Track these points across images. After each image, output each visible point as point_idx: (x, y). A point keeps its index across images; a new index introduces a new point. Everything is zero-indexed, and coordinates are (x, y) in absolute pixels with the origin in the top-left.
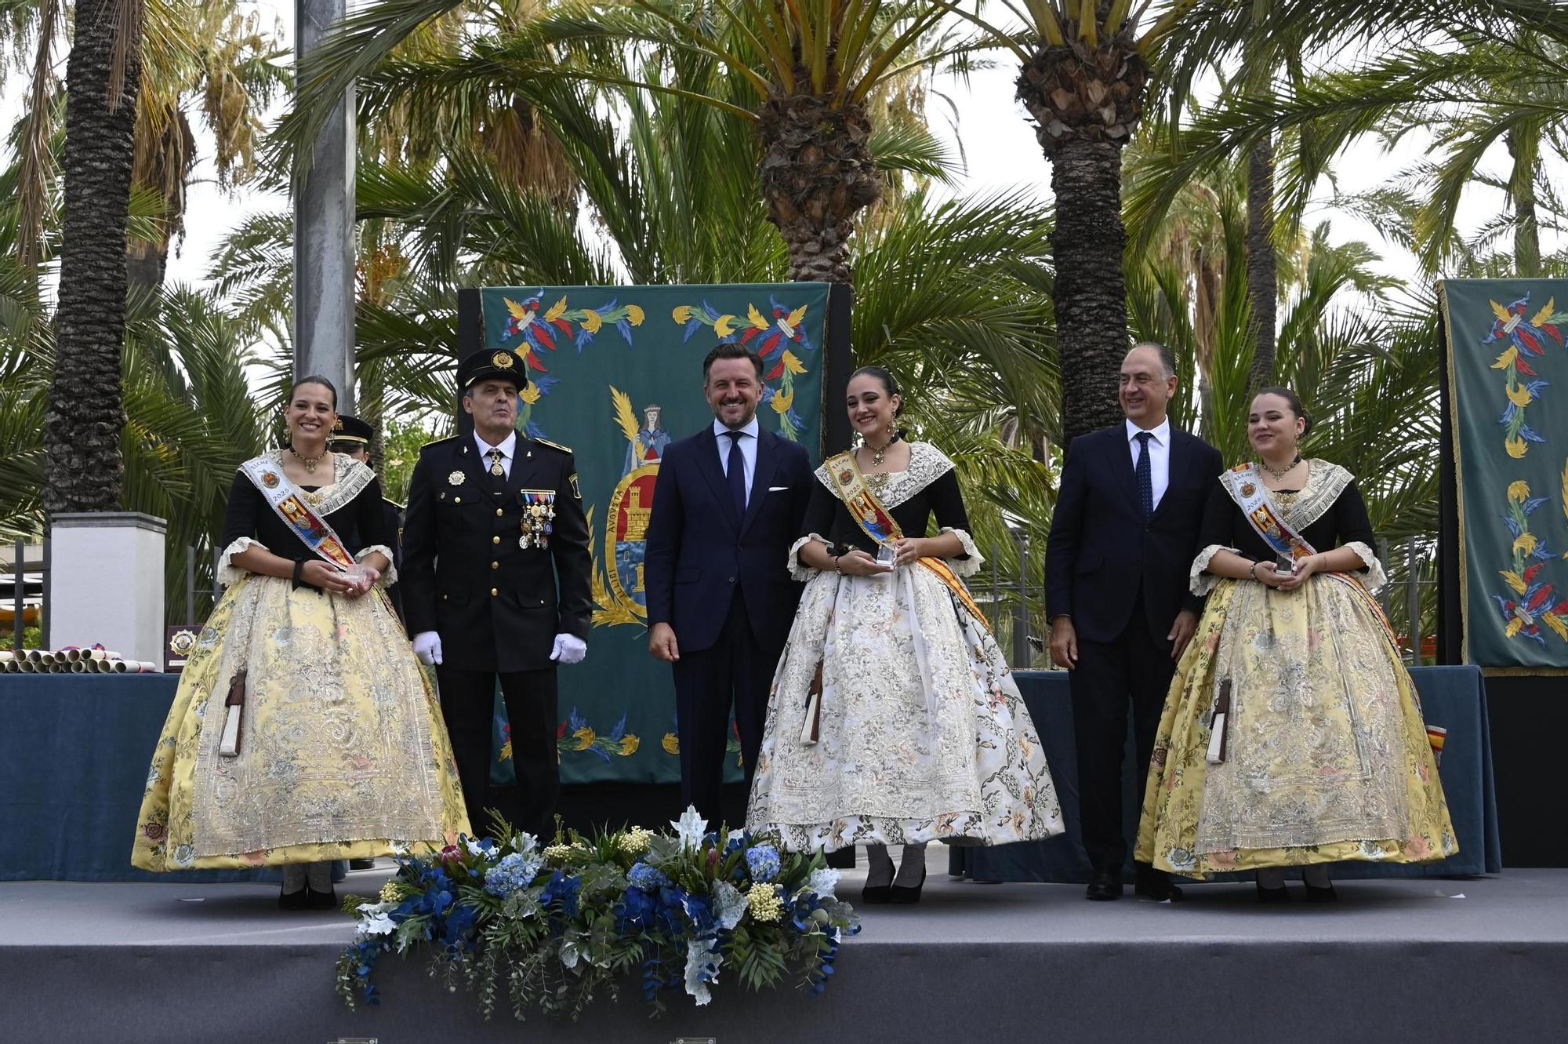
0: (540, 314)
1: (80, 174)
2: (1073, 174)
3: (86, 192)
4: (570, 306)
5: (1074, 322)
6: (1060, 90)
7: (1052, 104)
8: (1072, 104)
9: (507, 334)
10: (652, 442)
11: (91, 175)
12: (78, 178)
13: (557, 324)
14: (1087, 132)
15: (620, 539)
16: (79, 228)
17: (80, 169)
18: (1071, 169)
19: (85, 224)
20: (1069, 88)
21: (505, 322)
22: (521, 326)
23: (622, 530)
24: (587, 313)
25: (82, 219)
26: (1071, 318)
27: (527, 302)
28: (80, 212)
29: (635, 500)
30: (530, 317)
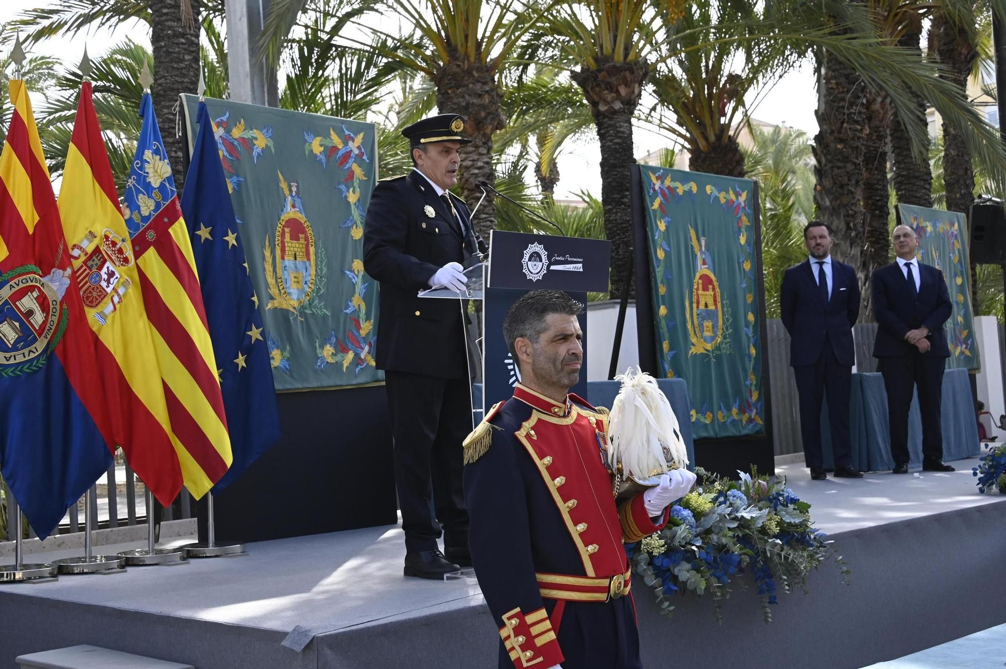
0: (662, 183)
1: (183, 44)
2: (622, 130)
3: (187, 57)
4: (673, 180)
5: (625, 206)
6: (623, 86)
7: (618, 92)
8: (627, 94)
9: (651, 191)
10: (704, 256)
11: (190, 46)
12: (181, 46)
13: (669, 188)
14: (628, 109)
15: (698, 307)
16: (183, 82)
17: (183, 40)
18: (621, 127)
19: (186, 80)
20: (627, 85)
21: (650, 185)
22: (657, 188)
23: (698, 303)
24: (677, 184)
25: (184, 76)
26: (624, 204)
27: (657, 175)
28: (184, 71)
29: (700, 286)
30: (659, 182)
